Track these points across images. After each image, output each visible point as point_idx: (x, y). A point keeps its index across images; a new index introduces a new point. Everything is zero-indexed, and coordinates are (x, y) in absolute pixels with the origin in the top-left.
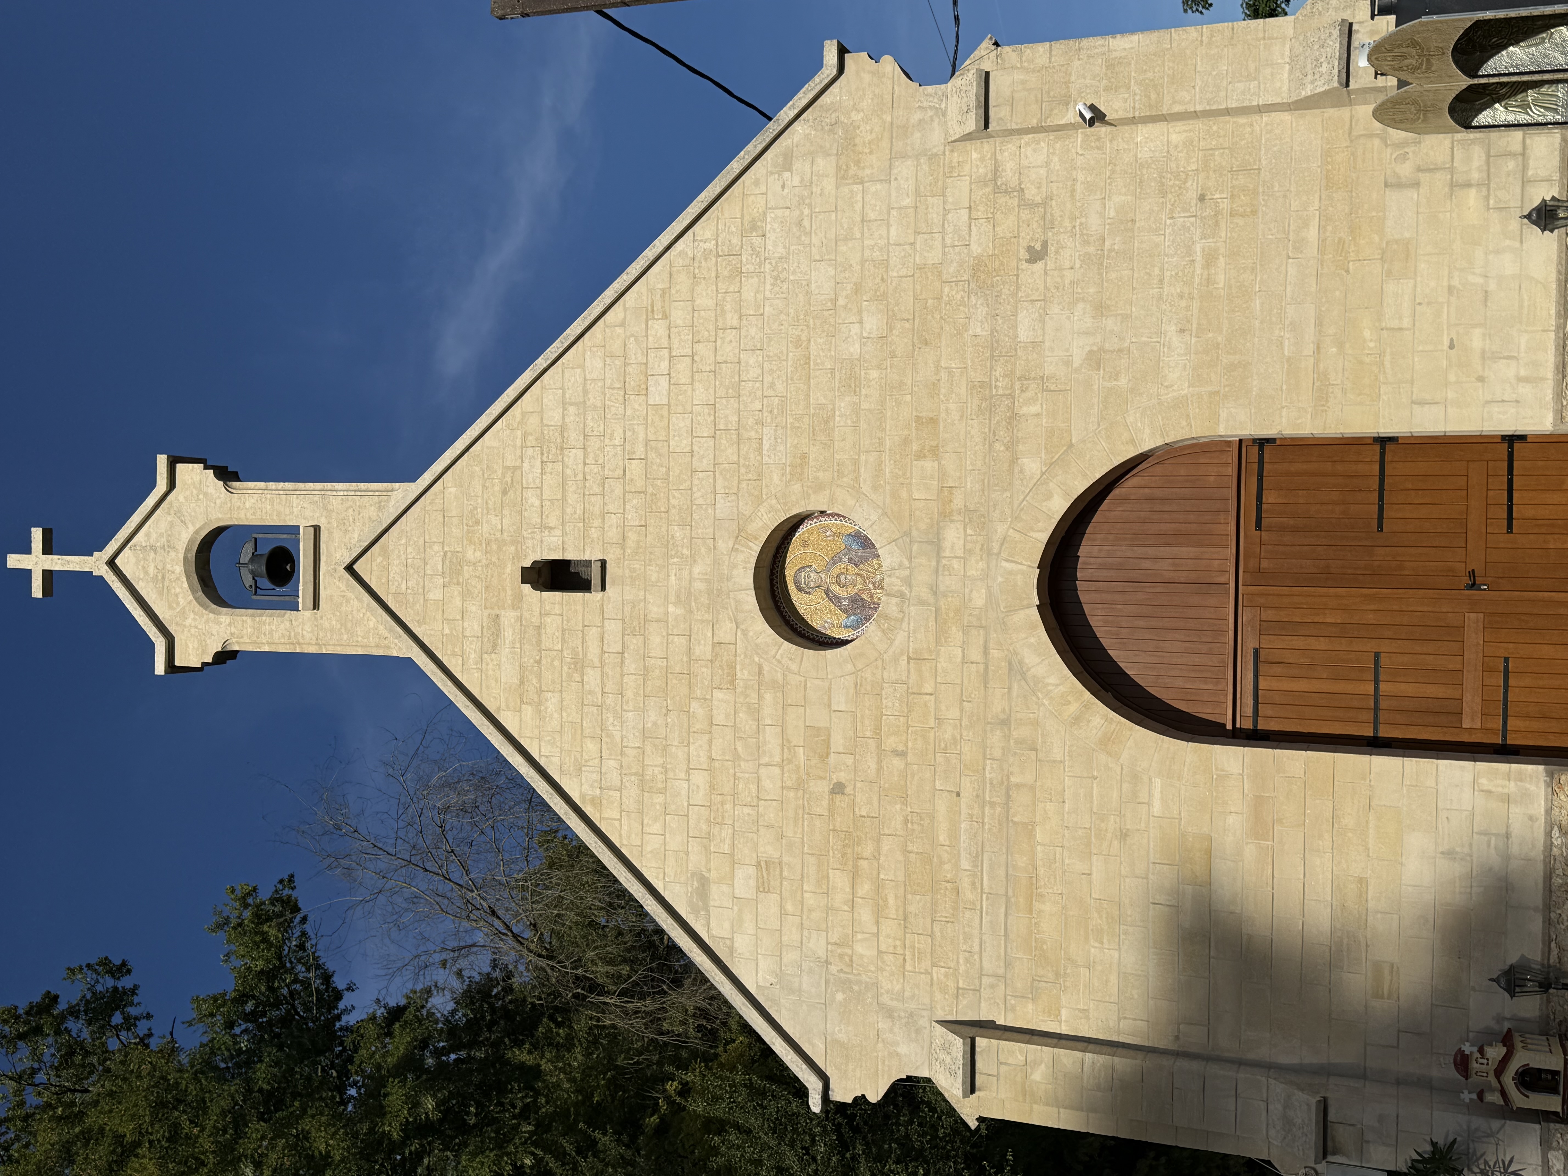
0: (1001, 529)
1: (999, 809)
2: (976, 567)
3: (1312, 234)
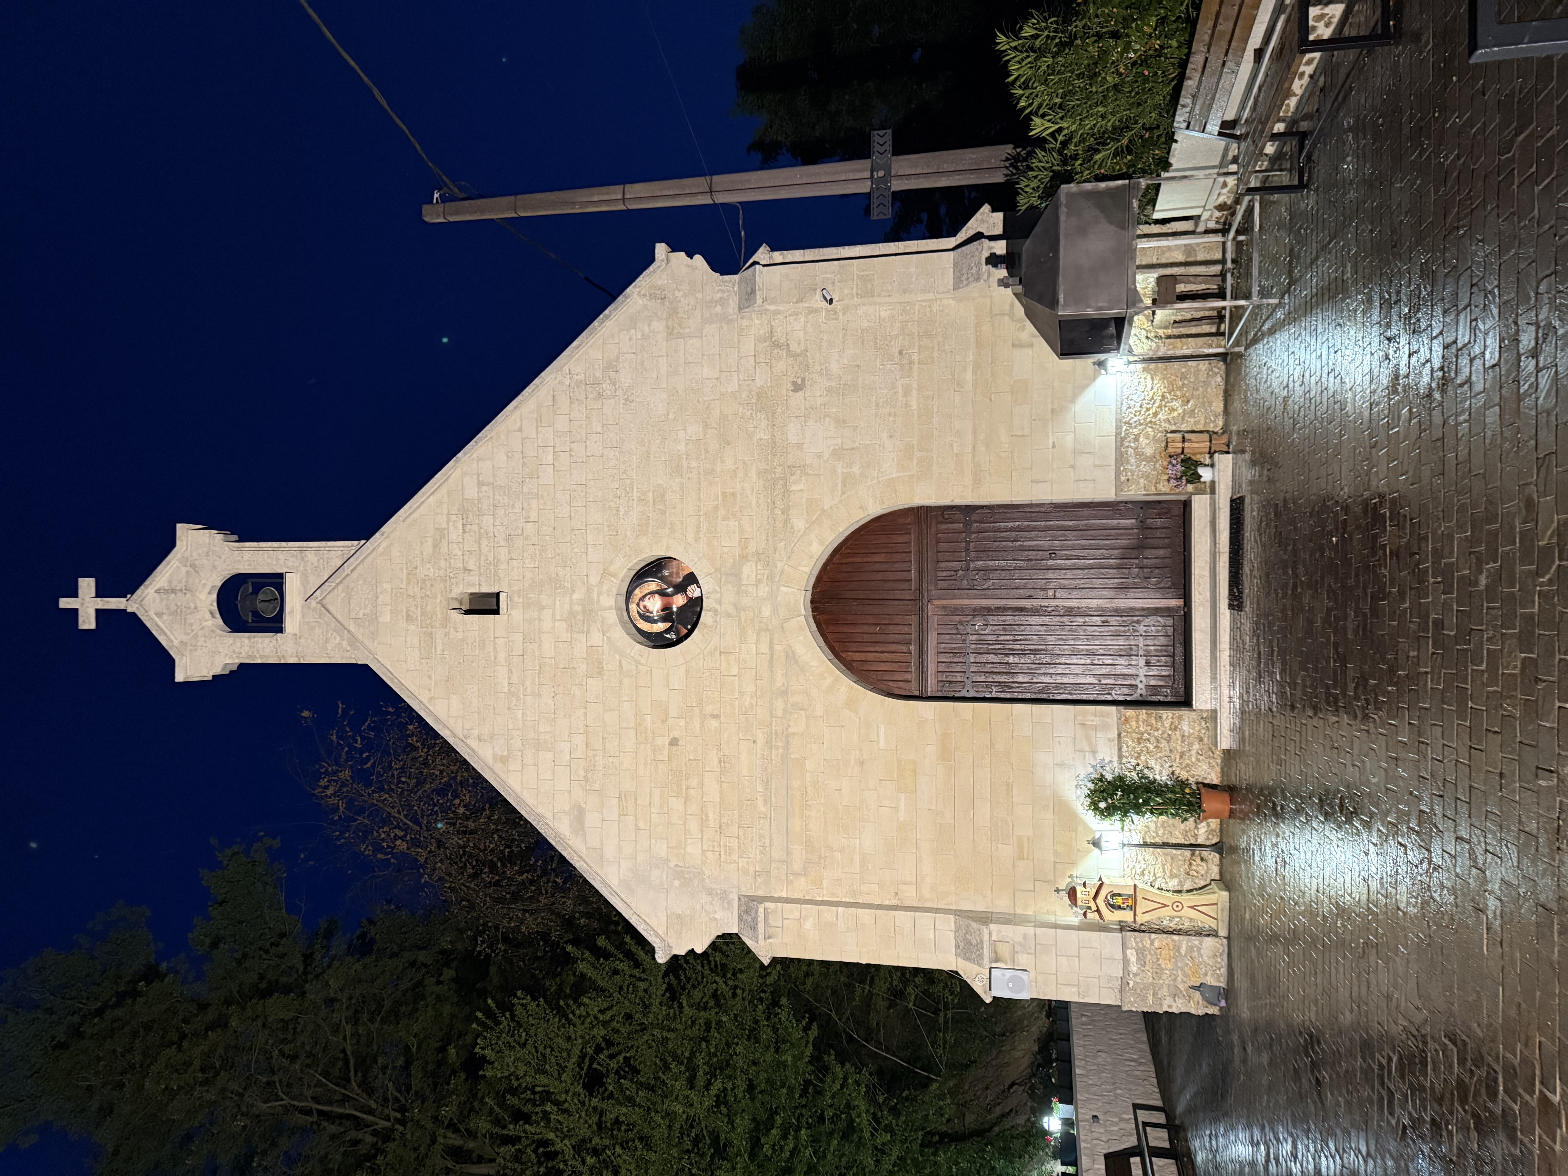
0: (779, 565)
1: (781, 750)
2: (764, 590)
3: (969, 376)
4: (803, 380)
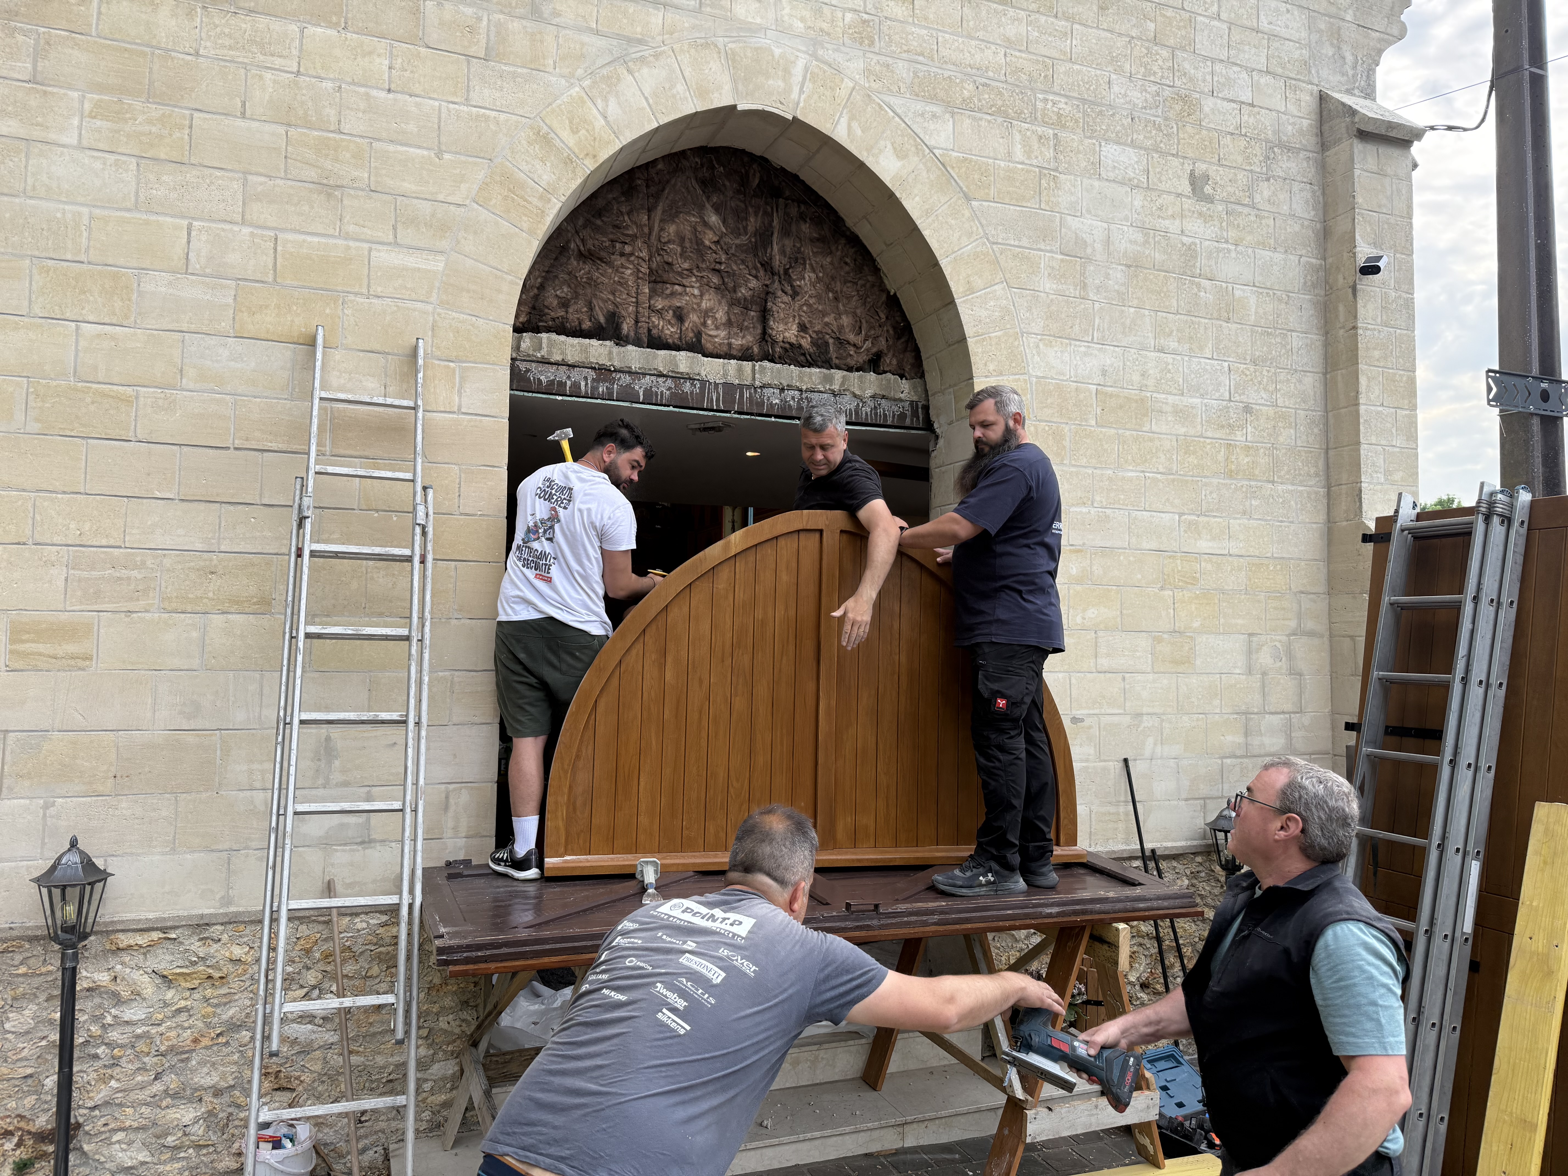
0: (853, 68)
4: (1210, 200)
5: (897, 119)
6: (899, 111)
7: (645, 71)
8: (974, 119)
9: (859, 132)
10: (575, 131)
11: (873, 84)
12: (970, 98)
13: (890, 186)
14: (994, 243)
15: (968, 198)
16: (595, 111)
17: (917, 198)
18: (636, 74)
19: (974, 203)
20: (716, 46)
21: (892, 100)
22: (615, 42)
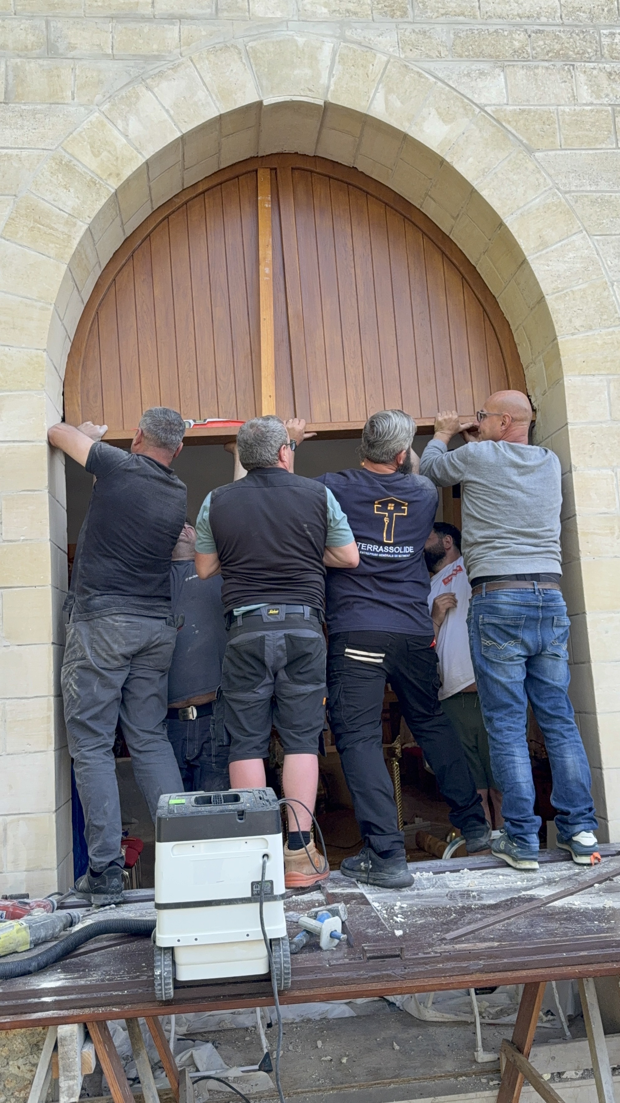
0: (385, 42)
5: (440, 84)
6: (440, 75)
7: (164, 84)
8: (529, 68)
9: (398, 104)
10: (96, 154)
11: (409, 54)
12: (523, 47)
13: (438, 152)
14: (566, 192)
15: (530, 151)
16: (116, 132)
17: (471, 160)
18: (156, 90)
19: (537, 154)
20: (236, 47)
21: (431, 66)
22: (132, 63)
